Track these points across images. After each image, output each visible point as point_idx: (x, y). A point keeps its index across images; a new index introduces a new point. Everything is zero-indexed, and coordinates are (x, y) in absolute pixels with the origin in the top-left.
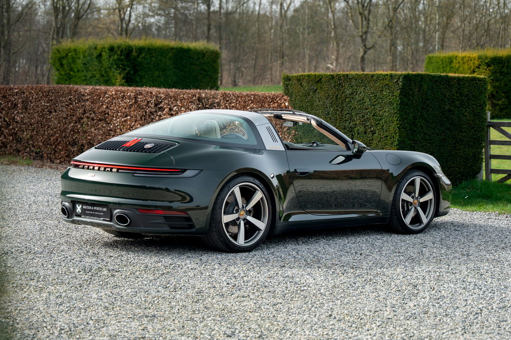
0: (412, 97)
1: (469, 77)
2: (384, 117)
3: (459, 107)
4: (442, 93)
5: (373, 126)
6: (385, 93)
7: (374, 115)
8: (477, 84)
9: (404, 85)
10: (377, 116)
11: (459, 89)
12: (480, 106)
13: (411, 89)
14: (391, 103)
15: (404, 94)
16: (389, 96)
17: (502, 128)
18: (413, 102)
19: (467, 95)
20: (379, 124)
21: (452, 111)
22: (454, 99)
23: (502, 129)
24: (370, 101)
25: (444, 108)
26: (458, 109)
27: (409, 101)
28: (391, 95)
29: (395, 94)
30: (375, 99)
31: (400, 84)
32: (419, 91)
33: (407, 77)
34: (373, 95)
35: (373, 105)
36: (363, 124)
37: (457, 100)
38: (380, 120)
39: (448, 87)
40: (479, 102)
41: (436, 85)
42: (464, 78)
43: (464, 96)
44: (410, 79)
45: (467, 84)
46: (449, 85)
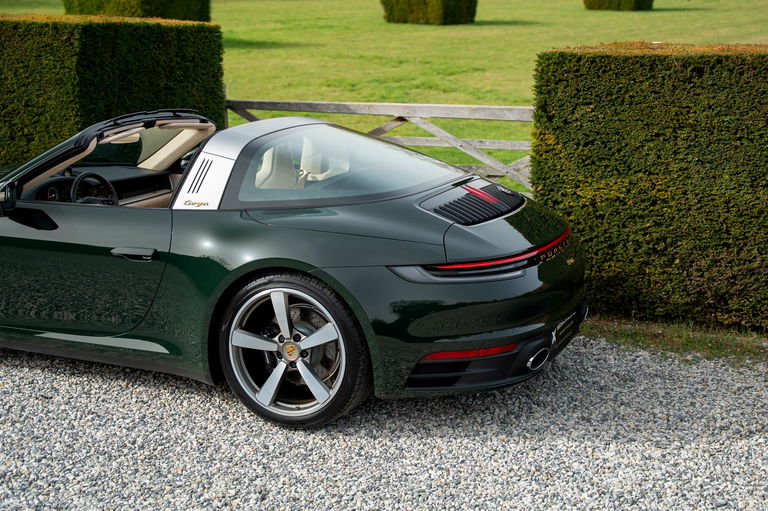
0: (102, 69)
1: (193, 26)
2: (47, 109)
3: (181, 81)
4: (152, 58)
5: (26, 126)
6: (45, 62)
7: (26, 105)
8: (206, 37)
9: (84, 46)
10: (33, 106)
11: (179, 48)
12: (213, 76)
13: (97, 55)
14: (60, 82)
15: (85, 63)
16: (55, 67)
17: (249, 111)
18: (102, 78)
19: (193, 58)
20: (38, 121)
21: (171, 89)
22: (173, 67)
23: (248, 113)
24: (16, 76)
25: (158, 85)
26: (182, 85)
27: (95, 77)
28: (58, 66)
29: (67, 63)
30: (24, 72)
31: (76, 44)
32: (112, 57)
33: (88, 30)
34: (21, 65)
35: (24, 85)
36: (5, 122)
37: (179, 69)
38: (41, 114)
39: (161, 45)
40: (212, 69)
41: (142, 43)
42: (186, 27)
43: (189, 61)
44: (94, 33)
45: (192, 39)
46: (163, 43)
